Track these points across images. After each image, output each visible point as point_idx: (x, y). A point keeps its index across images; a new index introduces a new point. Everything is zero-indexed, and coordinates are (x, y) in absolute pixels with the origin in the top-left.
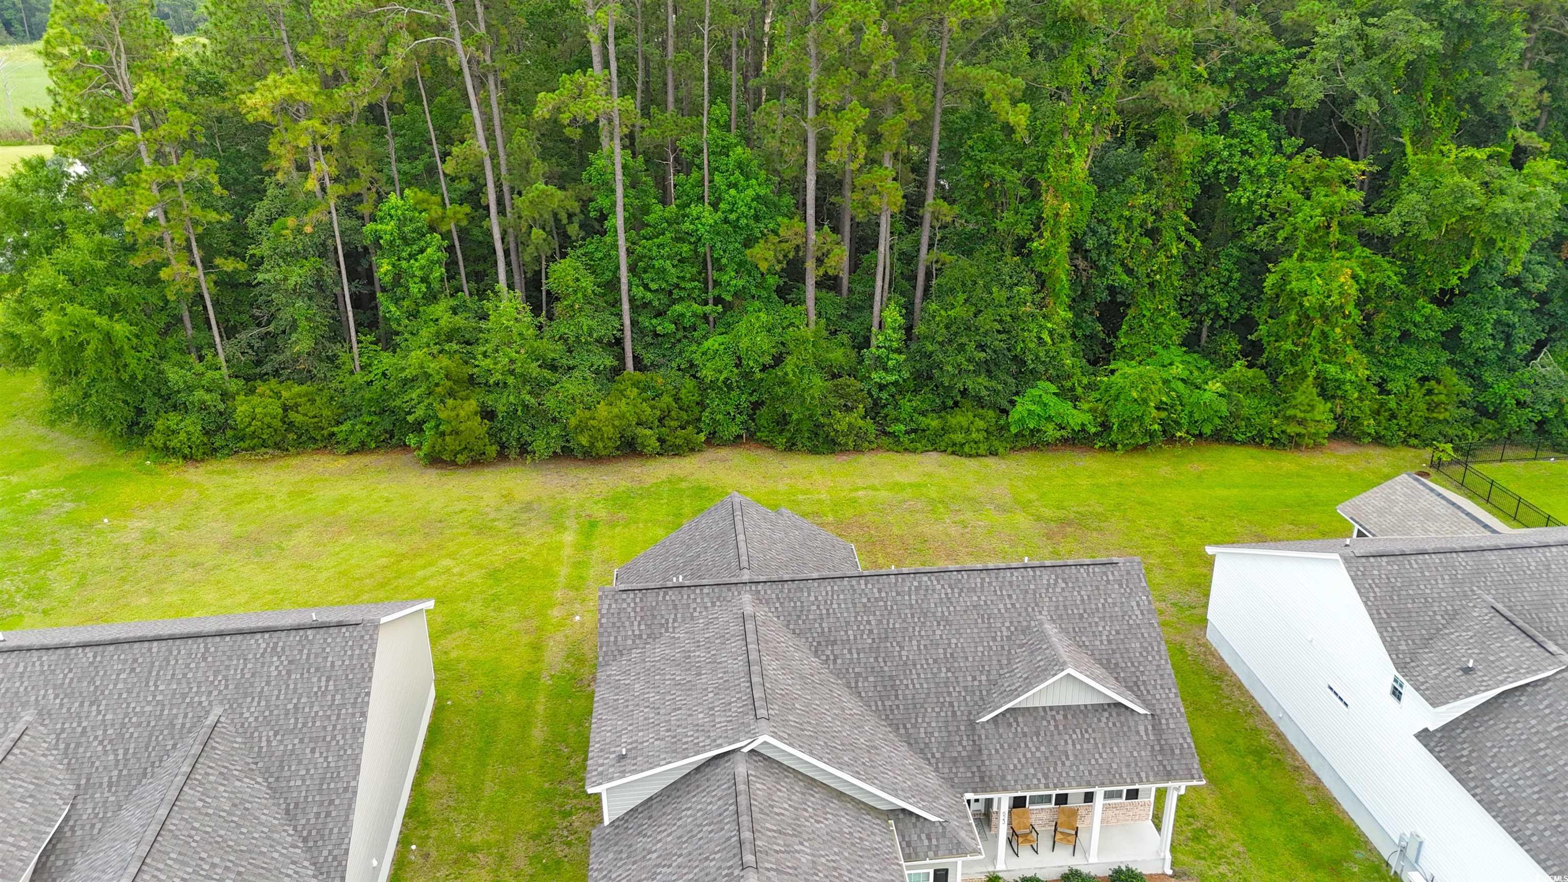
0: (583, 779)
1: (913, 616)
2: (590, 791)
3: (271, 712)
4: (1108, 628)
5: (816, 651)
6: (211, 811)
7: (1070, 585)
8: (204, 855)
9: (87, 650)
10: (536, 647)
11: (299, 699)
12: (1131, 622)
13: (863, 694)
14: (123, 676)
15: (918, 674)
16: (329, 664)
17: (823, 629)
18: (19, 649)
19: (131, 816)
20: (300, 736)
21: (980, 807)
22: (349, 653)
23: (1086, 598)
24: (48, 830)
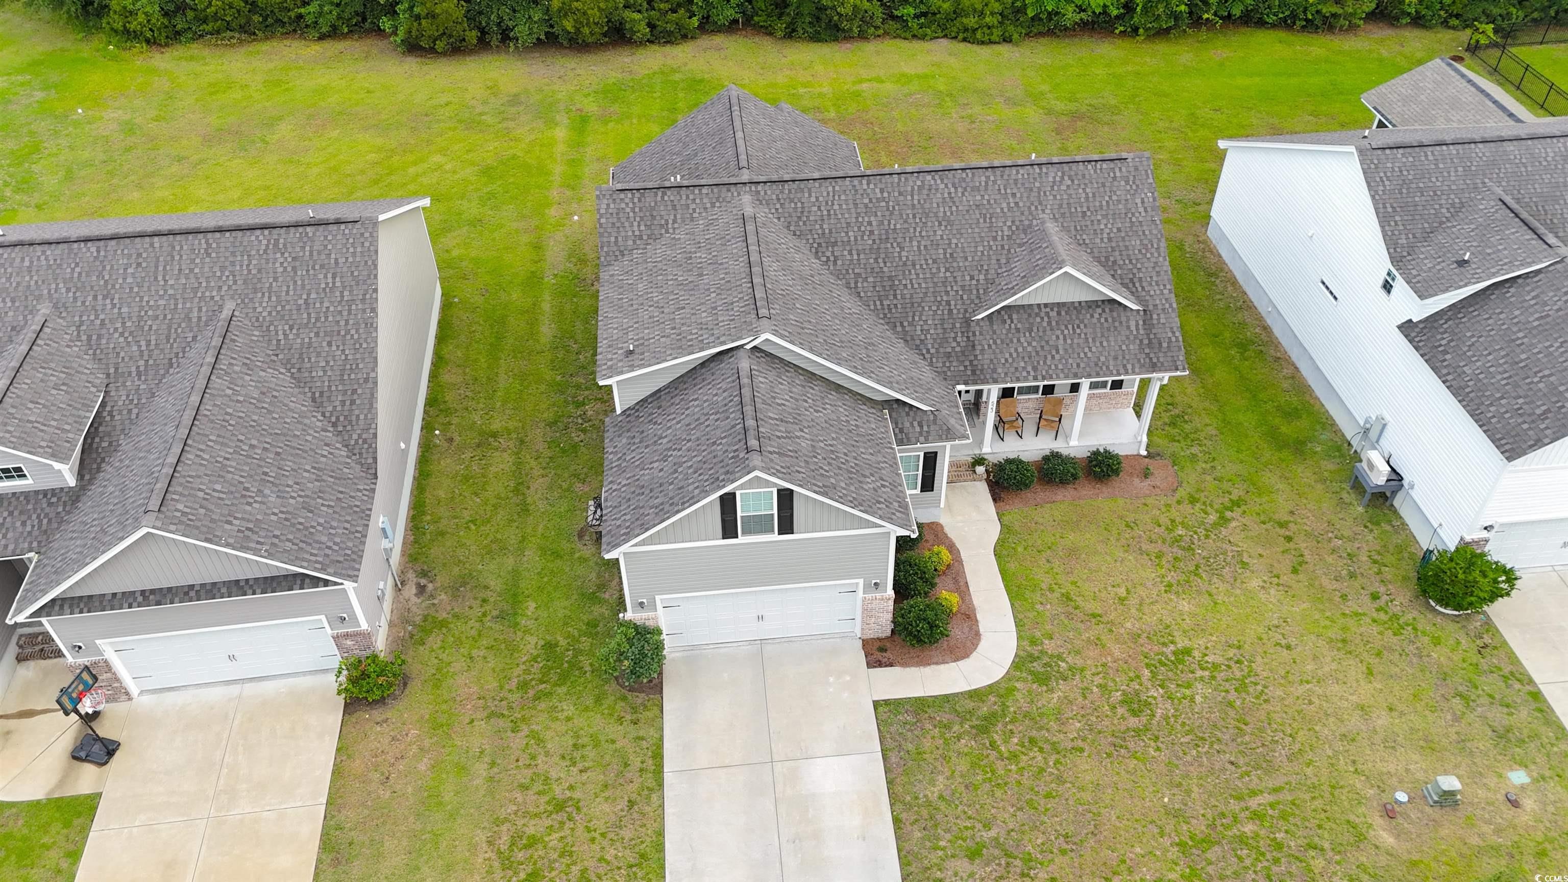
0: (593, 373)
1: (914, 217)
2: (601, 383)
3: (283, 307)
4: (1109, 226)
5: (817, 253)
6: (241, 399)
7: (1076, 182)
8: (242, 438)
9: (89, 244)
10: (537, 247)
11: (309, 295)
12: (1134, 219)
13: (862, 294)
14: (130, 271)
15: (917, 275)
16: (333, 261)
17: (823, 230)
18: (21, 244)
19: (165, 403)
20: (315, 330)
21: (971, 397)
22: (351, 250)
23: (1090, 195)
24: (87, 414)
